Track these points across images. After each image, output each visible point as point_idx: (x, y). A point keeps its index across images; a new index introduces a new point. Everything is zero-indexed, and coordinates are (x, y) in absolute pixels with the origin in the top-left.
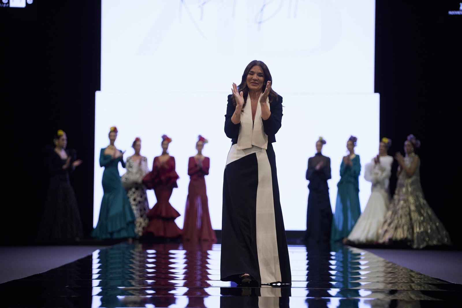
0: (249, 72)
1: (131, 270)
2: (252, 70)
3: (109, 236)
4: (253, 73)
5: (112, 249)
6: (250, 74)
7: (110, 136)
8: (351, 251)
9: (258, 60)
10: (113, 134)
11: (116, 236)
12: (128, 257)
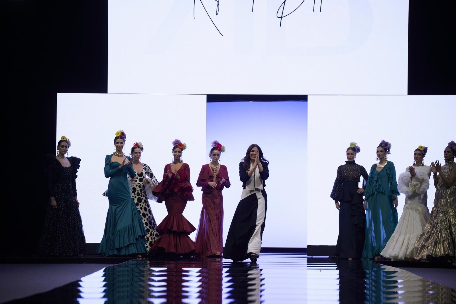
0: (251, 151)
1: (140, 289)
2: (253, 149)
3: (116, 252)
4: (253, 151)
5: (119, 266)
6: (252, 151)
7: (116, 143)
8: (384, 269)
9: (255, 144)
10: (119, 140)
11: (123, 252)
12: (137, 274)
